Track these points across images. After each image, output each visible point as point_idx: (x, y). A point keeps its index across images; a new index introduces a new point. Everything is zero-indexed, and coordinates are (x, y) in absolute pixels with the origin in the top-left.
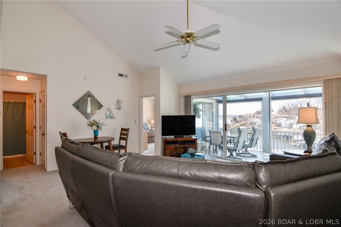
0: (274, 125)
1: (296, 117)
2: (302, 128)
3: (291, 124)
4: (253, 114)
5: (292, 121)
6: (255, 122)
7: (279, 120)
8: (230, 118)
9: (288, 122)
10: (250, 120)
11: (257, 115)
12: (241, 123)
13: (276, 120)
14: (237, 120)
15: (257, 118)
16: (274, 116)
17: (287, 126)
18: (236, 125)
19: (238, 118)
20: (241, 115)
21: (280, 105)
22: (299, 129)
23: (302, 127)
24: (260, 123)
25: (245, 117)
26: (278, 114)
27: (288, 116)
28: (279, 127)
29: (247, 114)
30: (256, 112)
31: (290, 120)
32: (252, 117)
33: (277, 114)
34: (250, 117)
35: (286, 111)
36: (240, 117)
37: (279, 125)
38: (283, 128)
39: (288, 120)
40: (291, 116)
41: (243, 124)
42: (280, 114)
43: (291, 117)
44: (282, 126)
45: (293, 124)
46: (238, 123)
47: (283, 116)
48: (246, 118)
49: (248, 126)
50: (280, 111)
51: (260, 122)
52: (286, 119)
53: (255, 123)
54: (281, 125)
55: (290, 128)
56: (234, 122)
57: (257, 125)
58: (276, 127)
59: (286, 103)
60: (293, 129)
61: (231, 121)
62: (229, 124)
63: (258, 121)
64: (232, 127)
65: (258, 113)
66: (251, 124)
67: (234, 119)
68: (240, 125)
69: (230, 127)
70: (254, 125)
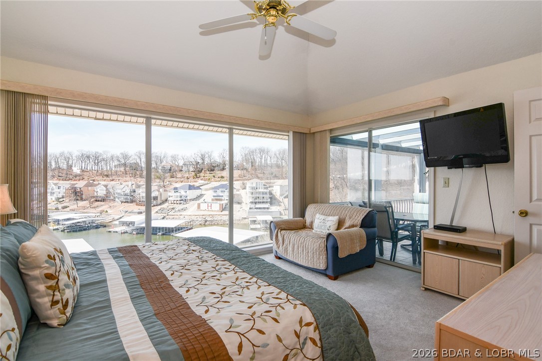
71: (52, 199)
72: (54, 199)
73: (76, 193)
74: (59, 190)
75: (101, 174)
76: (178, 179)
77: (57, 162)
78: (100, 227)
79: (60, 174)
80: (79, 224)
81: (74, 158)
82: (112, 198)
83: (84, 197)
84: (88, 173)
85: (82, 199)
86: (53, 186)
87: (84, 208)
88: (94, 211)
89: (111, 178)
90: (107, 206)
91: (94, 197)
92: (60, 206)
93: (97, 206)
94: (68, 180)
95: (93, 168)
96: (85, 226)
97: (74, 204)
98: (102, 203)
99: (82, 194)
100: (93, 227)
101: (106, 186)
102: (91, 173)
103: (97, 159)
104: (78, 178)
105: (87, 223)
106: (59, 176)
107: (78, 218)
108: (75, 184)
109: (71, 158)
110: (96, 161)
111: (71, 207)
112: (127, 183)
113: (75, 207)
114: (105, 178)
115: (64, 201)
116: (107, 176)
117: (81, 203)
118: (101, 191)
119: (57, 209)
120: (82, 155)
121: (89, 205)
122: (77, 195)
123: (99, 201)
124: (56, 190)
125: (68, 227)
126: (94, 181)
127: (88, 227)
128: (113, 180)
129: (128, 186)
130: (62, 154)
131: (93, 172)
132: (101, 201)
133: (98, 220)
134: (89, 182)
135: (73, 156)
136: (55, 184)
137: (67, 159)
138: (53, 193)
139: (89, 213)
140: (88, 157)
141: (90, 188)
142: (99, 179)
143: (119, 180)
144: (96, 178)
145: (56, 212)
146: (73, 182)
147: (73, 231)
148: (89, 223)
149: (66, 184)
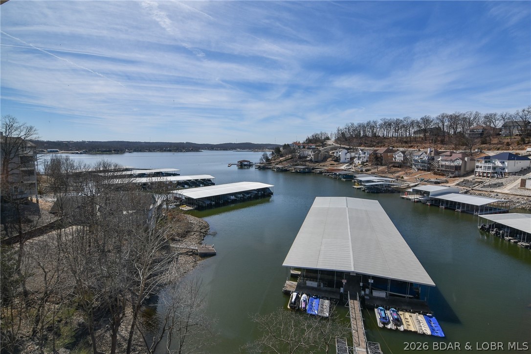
0: (330, 159)
1: (358, 148)
2: (365, 164)
3: (352, 159)
4: (302, 143)
5: (353, 154)
6: (305, 155)
7: (337, 153)
8: (269, 149)
9: (348, 156)
10: (299, 151)
11: (309, 144)
12: (287, 156)
13: (333, 153)
14: (281, 152)
15: (309, 149)
16: (331, 147)
17: (347, 161)
18: (279, 160)
19: (281, 149)
20: (286, 144)
21: (338, 130)
22: (361, 166)
23: (365, 162)
24: (313, 157)
25: (292, 148)
27: (348, 147)
28: (337, 163)
30: (307, 140)
31: (351, 152)
32: (302, 147)
33: (334, 144)
34: (299, 147)
35: (346, 139)
36: (286, 146)
37: (337, 160)
38: (341, 163)
39: (348, 152)
40: (351, 147)
42: (337, 143)
43: (351, 149)
44: (341, 161)
45: (354, 157)
46: (282, 156)
47: (342, 146)
48: (294, 149)
49: (296, 161)
50: (338, 140)
51: (313, 155)
52: (346, 151)
53: (306, 157)
54: (340, 159)
55: (350, 164)
56: (276, 155)
57: (308, 159)
58: (333, 162)
59: (346, 128)
60: (354, 165)
61: (273, 153)
62: (270, 158)
63: (310, 154)
64: (274, 162)
65: (309, 141)
66: (300, 157)
67: (277, 150)
68: (285, 160)
69: (271, 163)
70: (304, 159)
72: (360, 163)
73: (377, 158)
74: (363, 155)
75: (400, 140)
76: (492, 146)
77: (364, 131)
78: (394, 192)
80: (377, 187)
81: (378, 126)
82: (409, 164)
83: (383, 162)
84: (389, 140)
85: (382, 165)
86: (360, 151)
87: (383, 172)
88: (391, 176)
89: (410, 145)
90: (403, 172)
91: (392, 163)
92: (364, 169)
93: (395, 172)
94: (372, 147)
95: (394, 135)
96: (382, 189)
97: (375, 168)
98: (399, 169)
99: (382, 160)
100: (389, 191)
101: (403, 152)
102: (391, 140)
103: (398, 125)
104: (380, 145)
105: (384, 186)
106: (365, 143)
107: (377, 181)
108: (377, 150)
109: (375, 126)
110: (397, 128)
111: (373, 171)
112: (425, 150)
113: (376, 170)
114: (404, 145)
115: (367, 164)
116: (406, 142)
117: (381, 168)
118: (399, 157)
119: (362, 171)
120: (385, 123)
121: (387, 170)
122: (377, 160)
123: (396, 167)
125: (368, 188)
126: (393, 147)
127: (384, 190)
128: (411, 147)
129: (426, 153)
130: (368, 123)
131: (394, 139)
132: (398, 167)
133: (394, 185)
134: (388, 149)
135: (378, 124)
136: (362, 150)
137: (372, 127)
138: (361, 157)
139: (386, 177)
140: (390, 125)
141: (389, 154)
142: (398, 146)
143: (417, 146)
144: (396, 144)
145: (361, 174)
146: (375, 149)
147: (372, 192)
148: (386, 187)
149: (369, 150)
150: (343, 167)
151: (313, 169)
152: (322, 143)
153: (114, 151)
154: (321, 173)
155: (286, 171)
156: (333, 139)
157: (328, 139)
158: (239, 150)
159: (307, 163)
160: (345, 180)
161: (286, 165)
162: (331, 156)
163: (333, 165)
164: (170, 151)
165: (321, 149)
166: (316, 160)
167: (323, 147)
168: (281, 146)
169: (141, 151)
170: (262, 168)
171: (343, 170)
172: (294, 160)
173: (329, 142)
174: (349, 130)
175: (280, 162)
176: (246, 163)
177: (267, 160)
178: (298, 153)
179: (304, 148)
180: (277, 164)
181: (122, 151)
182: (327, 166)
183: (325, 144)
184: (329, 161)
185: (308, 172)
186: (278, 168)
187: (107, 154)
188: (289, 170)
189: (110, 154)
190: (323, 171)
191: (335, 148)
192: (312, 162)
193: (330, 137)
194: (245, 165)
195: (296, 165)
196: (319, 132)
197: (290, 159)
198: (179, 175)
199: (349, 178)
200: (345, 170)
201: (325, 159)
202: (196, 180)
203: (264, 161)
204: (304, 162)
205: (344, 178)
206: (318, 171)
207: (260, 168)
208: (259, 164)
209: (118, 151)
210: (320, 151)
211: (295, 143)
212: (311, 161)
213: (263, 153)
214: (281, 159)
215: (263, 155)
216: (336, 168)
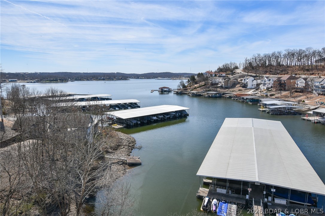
0: (239, 85)
1: (264, 75)
2: (270, 89)
3: (258, 85)
4: (215, 72)
5: (259, 81)
6: (217, 82)
7: (245, 80)
8: (185, 77)
9: (255, 82)
10: (211, 79)
11: (220, 73)
12: (201, 83)
13: (241, 80)
14: (196, 80)
15: (220, 77)
16: (239, 75)
17: (253, 87)
18: (194, 87)
19: (196, 77)
20: (200, 73)
21: (246, 60)
22: (266, 91)
23: (270, 88)
24: (223, 84)
25: (205, 76)
26: (244, 73)
27: (255, 75)
28: (244, 89)
29: (207, 72)
30: (218, 69)
31: (257, 79)
32: (213, 75)
33: (242, 72)
34: (211, 75)
35: (253, 68)
36: (200, 75)
37: (245, 86)
38: (248, 89)
39: (255, 79)
40: (258, 75)
41: (203, 84)
42: (245, 72)
43: (257, 76)
44: (248, 87)
45: (260, 84)
46: (196, 83)
47: (249, 74)
48: (207, 77)
49: (209, 88)
50: (245, 69)
51: (223, 82)
52: (253, 78)
53: (218, 84)
54: (247, 86)
55: (257, 90)
56: (192, 83)
57: (219, 85)
58: (241, 88)
59: (253, 59)
60: (259, 90)
61: (189, 81)
62: (186, 85)
63: (220, 81)
64: (189, 89)
65: (220, 70)
66: (212, 84)
67: (192, 78)
68: (200, 87)
69: (187, 89)
70: (215, 86)
71: (264, 88)
72: (265, 89)
73: (281, 84)
74: (269, 82)
75: (303, 69)
77: (269, 61)
78: (296, 114)
79: (271, 70)
80: (280, 109)
81: (282, 56)
82: (310, 90)
83: (286, 88)
84: (292, 69)
85: (285, 90)
86: (266, 79)
87: (286, 96)
88: (294, 100)
89: (311, 72)
90: (305, 97)
91: (295, 88)
92: (269, 94)
93: (297, 96)
94: (276, 75)
95: (297, 64)
96: (285, 112)
97: (279, 93)
98: (301, 94)
99: (285, 86)
100: (291, 113)
101: (305, 79)
102: (294, 68)
103: (300, 55)
104: (284, 72)
105: (287, 109)
106: (270, 71)
107: (280, 104)
108: (281, 77)
109: (280, 56)
110: (300, 58)
111: (277, 96)
113: (279, 95)
114: (306, 72)
115: (272, 90)
116: (308, 70)
117: (284, 93)
118: (301, 83)
119: (267, 96)
120: (289, 53)
121: (289, 95)
122: (281, 86)
123: (298, 92)
124: (267, 82)
125: (272, 110)
126: (296, 74)
127: (287, 112)
128: (312, 74)
130: (273, 54)
131: (296, 67)
132: (300, 92)
133: (295, 108)
134: (291, 76)
135: (282, 55)
136: (267, 78)
137: (277, 57)
138: (266, 84)
139: (287, 101)
140: (293, 55)
141: (292, 81)
142: (300, 73)
143: (318, 74)
144: (298, 72)
145: (266, 98)
146: (280, 76)
147: (275, 114)
148: (288, 110)
149: (274, 78)
150: (251, 92)
151: (224, 94)
152: (232, 71)
153: (60, 80)
154: (230, 97)
155: (200, 95)
156: (242, 68)
157: (237, 68)
158: (160, 78)
159: (219, 89)
160: (251, 103)
161: (200, 90)
162: (239, 83)
163: (241, 90)
164: (104, 80)
165: (230, 76)
166: (226, 86)
167: (232, 75)
168: (196, 75)
169: (80, 80)
170: (180, 93)
171: (250, 95)
172: (207, 87)
173: (237, 71)
174: (256, 60)
175: (194, 89)
176: (166, 89)
177: (184, 86)
178: (211, 80)
179: (216, 76)
180: (192, 90)
181: (65, 80)
182: (236, 91)
183: (234, 72)
184: (238, 87)
185: (219, 97)
186: (193, 94)
187: (54, 82)
188: (202, 95)
189: (56, 82)
190: (232, 96)
191: (243, 76)
192: (223, 88)
193: (238, 66)
194: (165, 91)
195: (209, 91)
196: (229, 63)
197: (204, 85)
198: (111, 99)
199: (255, 102)
200: (252, 95)
201: (234, 85)
202: (124, 103)
203: (181, 87)
204: (215, 88)
205: (251, 102)
206: (228, 96)
207: (177, 93)
208: (177, 90)
209: (63, 80)
210: (230, 79)
211: (208, 72)
212: (221, 87)
213: (180, 81)
214: (196, 85)
215: (180, 83)
216: (243, 93)
